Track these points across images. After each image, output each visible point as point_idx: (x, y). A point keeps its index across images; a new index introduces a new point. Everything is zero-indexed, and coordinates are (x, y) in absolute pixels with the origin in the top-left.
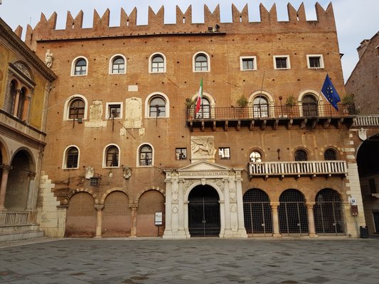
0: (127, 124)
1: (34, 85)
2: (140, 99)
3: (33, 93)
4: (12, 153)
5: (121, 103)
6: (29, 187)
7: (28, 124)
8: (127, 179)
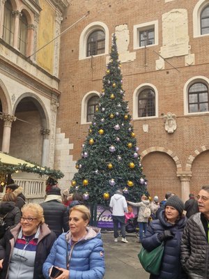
0: (166, 52)
1: (40, 9)
2: (185, 11)
3: (38, 21)
4: (13, 99)
5: (156, 23)
6: (42, 148)
7: (35, 62)
8: (170, 134)
